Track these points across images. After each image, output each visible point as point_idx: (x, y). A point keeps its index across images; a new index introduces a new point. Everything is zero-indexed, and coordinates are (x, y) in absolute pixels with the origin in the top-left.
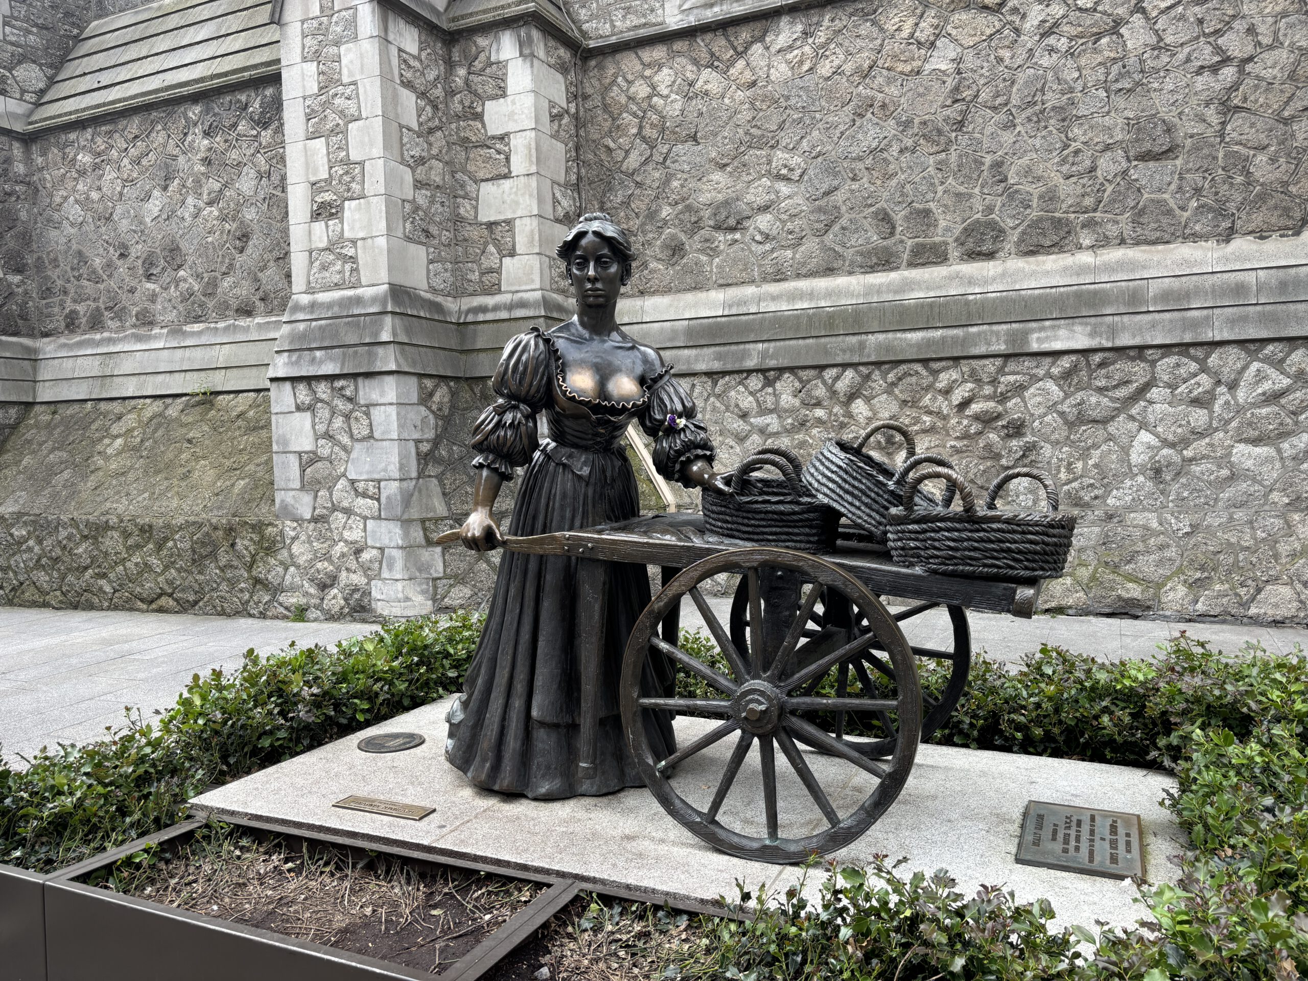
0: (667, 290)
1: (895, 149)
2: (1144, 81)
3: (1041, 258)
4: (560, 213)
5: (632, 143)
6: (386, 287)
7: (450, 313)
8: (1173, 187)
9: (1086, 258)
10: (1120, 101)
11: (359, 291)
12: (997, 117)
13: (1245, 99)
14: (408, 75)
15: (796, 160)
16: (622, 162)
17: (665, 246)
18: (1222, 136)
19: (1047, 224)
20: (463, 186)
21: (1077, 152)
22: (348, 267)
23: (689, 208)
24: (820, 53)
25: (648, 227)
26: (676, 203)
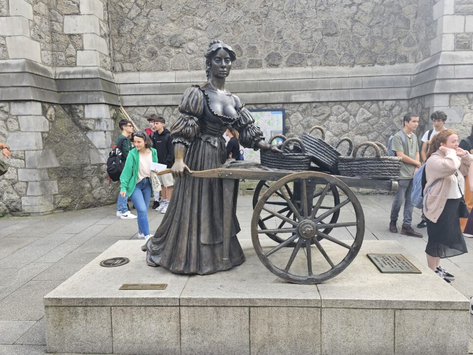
0: (149, 70)
1: (243, 21)
2: (328, 7)
3: (294, 68)
4: (103, 33)
5: (132, 6)
6: (23, 60)
7: (51, 74)
8: (337, 46)
9: (309, 69)
10: (320, 13)
11: (8, 61)
12: (279, 14)
13: (359, 18)
15: (204, 22)
16: (128, 14)
17: (149, 52)
18: (352, 30)
19: (297, 56)
20: (55, 16)
21: (306, 30)
23: (159, 37)
25: (141, 43)
26: (153, 34)
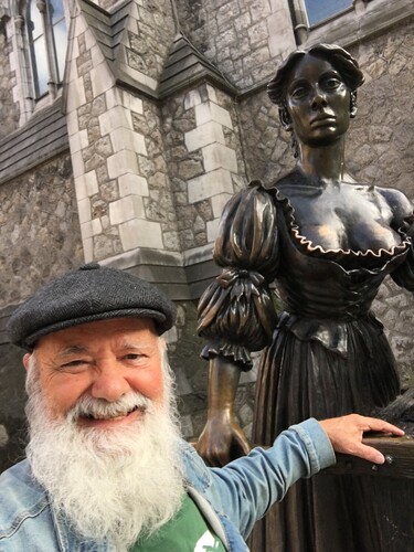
5: (276, 143)
6: (137, 250)
11: (123, 255)
14: (138, 125)
16: (271, 155)
20: (178, 185)
22: (115, 242)
24: (389, 62)
